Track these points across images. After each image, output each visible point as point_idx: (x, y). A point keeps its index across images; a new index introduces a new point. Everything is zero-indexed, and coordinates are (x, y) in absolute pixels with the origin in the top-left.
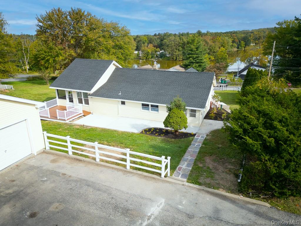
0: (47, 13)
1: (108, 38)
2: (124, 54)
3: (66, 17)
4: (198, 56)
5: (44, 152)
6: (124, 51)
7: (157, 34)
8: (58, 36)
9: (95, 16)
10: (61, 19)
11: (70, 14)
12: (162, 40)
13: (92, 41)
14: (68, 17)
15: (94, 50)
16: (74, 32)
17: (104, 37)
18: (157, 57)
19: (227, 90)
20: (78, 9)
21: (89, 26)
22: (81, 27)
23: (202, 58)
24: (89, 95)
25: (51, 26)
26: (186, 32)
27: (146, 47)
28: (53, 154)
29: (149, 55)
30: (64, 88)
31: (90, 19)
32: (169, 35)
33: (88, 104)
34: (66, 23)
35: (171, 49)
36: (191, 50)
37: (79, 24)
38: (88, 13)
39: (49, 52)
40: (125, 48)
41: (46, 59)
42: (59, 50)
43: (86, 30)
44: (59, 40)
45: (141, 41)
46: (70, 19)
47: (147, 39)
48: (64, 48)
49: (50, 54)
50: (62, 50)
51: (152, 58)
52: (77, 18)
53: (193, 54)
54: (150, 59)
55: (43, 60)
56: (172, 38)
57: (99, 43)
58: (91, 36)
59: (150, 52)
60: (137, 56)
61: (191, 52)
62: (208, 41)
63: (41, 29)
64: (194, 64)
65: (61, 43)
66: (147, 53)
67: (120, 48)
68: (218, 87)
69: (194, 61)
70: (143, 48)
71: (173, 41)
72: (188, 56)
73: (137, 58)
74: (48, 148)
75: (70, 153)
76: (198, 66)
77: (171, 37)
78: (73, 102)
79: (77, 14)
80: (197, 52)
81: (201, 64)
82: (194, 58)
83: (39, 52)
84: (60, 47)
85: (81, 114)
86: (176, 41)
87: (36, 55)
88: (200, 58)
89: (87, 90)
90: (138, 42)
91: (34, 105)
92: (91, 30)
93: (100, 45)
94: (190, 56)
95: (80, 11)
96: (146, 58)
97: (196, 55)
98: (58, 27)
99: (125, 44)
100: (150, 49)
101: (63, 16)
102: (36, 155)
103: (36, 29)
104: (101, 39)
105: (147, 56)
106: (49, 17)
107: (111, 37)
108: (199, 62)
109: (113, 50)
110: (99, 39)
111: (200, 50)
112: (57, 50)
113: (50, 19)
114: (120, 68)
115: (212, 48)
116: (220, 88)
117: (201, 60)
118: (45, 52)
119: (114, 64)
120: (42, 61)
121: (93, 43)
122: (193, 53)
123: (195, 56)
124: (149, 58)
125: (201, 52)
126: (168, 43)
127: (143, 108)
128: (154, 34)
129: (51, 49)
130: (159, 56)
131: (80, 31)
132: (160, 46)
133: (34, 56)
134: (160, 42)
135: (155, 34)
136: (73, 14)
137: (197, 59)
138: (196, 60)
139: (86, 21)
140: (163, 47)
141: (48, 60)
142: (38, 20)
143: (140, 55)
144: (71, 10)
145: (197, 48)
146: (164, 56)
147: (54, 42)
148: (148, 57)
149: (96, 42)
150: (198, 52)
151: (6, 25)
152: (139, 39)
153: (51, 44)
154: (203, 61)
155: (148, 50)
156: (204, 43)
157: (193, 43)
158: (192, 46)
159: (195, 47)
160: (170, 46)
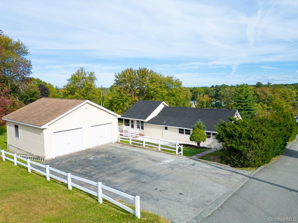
0: (122, 72)
1: (164, 88)
2: (176, 100)
3: (135, 74)
4: (246, 104)
5: (117, 143)
6: (176, 98)
7: (215, 86)
8: (128, 87)
9: (155, 73)
10: (131, 76)
11: (138, 72)
12: (218, 91)
13: (152, 90)
14: (137, 74)
15: (152, 97)
16: (139, 84)
17: (160, 87)
18: (213, 106)
20: (144, 68)
21: (151, 80)
22: (145, 81)
23: (251, 106)
24: (145, 123)
25: (124, 81)
27: (201, 97)
28: (121, 144)
29: (204, 105)
30: (129, 118)
31: (152, 75)
32: (225, 87)
33: (143, 129)
34: (134, 78)
35: (227, 99)
36: (240, 99)
37: (144, 79)
38: (151, 70)
39: (120, 98)
40: (176, 95)
41: (118, 103)
42: (127, 97)
43: (148, 83)
44: (128, 90)
45: (197, 92)
46: (137, 75)
47: (203, 91)
48: (131, 96)
49: (121, 99)
50: (129, 97)
51: (207, 107)
52: (143, 75)
53: (242, 102)
55: (115, 103)
56: (228, 89)
57: (157, 92)
58: (151, 87)
59: (205, 102)
61: (239, 100)
62: (267, 92)
63: (117, 82)
64: (243, 111)
65: (129, 92)
66: (202, 103)
67: (173, 95)
69: (243, 109)
70: (198, 98)
71: (229, 92)
72: (237, 104)
74: (119, 141)
75: (131, 143)
76: (248, 113)
77: (226, 89)
78: (134, 128)
79: (143, 72)
80: (245, 100)
81: (251, 111)
82: (243, 106)
83: (114, 98)
84: (128, 95)
85: (138, 135)
86: (232, 92)
87: (112, 100)
88: (249, 106)
89: (144, 119)
90: (195, 93)
91: (116, 116)
92: (151, 82)
93: (157, 93)
94: (239, 104)
95: (145, 69)
97: (245, 103)
98: (129, 81)
99: (177, 92)
100: (205, 99)
101: (133, 74)
102: (113, 143)
103: (114, 83)
104: (158, 89)
105: (203, 105)
106: (124, 75)
107: (167, 88)
108: (248, 109)
109: (166, 97)
110: (157, 89)
111: (249, 99)
112: (126, 96)
113: (124, 76)
114: (168, 107)
115: (272, 99)
118: (118, 98)
119: (163, 104)
120: (115, 105)
121: (152, 92)
122: (242, 101)
123: (243, 104)
124: (204, 108)
125: (250, 101)
126: (223, 94)
127: (180, 132)
128: (211, 86)
129: (122, 96)
131: (143, 84)
132: (216, 97)
133: (110, 101)
134: (215, 93)
135: (213, 86)
136: (140, 72)
137: (246, 107)
139: (149, 76)
140: (218, 97)
141: (119, 104)
142: (116, 77)
144: (139, 69)
145: (246, 98)
146: (219, 105)
147: (125, 91)
148: (203, 106)
149: (155, 91)
150: (247, 100)
151: (96, 80)
152: (195, 90)
153: (123, 93)
154: (252, 109)
155: (203, 100)
156: (262, 94)
157: (242, 93)
158: (240, 95)
159: (243, 96)
160: (225, 96)
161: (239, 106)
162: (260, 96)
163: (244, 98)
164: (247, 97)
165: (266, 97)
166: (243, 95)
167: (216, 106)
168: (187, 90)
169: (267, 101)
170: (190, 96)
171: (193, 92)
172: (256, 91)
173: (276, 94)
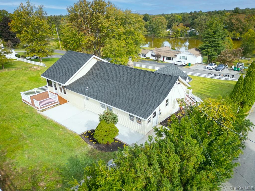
4: (214, 40)
7: (193, 12)
8: (81, 24)
12: (194, 19)
19: (232, 80)
23: (218, 42)
26: (222, 10)
27: (177, 26)
29: (178, 34)
32: (201, 14)
33: (66, 94)
36: (209, 34)
45: (174, 19)
47: (181, 18)
51: (181, 36)
53: (210, 38)
54: (179, 37)
56: (204, 17)
59: (180, 30)
60: (168, 34)
61: (207, 36)
62: (242, 20)
64: (210, 48)
65: (85, 30)
66: (177, 32)
68: (223, 76)
69: (210, 45)
71: (204, 20)
72: (204, 40)
73: (167, 36)
76: (214, 50)
78: (57, 90)
80: (214, 35)
81: (218, 48)
82: (210, 42)
85: (57, 102)
88: (216, 42)
89: (62, 83)
94: (206, 39)
96: (176, 36)
100: (181, 27)
105: (177, 34)
108: (215, 45)
111: (218, 34)
115: (246, 27)
116: (225, 77)
117: (218, 44)
122: (210, 36)
123: (211, 40)
125: (219, 36)
126: (198, 22)
127: (101, 106)
130: (188, 34)
132: (191, 25)
134: (191, 20)
135: (191, 12)
137: (214, 43)
138: (212, 44)
140: (193, 26)
143: (171, 34)
145: (215, 33)
148: (177, 36)
150: (215, 36)
154: (220, 45)
155: (178, 29)
156: (237, 22)
157: (211, 27)
158: (209, 30)
159: (212, 31)
160: (200, 25)
161: (207, 42)
162: (235, 24)
163: (212, 33)
164: (216, 31)
165: (240, 25)
166: (212, 29)
167: (190, 36)
168: (163, 19)
169: (240, 30)
170: (165, 25)
171: (170, 19)
172: (231, 19)
173: (251, 22)
